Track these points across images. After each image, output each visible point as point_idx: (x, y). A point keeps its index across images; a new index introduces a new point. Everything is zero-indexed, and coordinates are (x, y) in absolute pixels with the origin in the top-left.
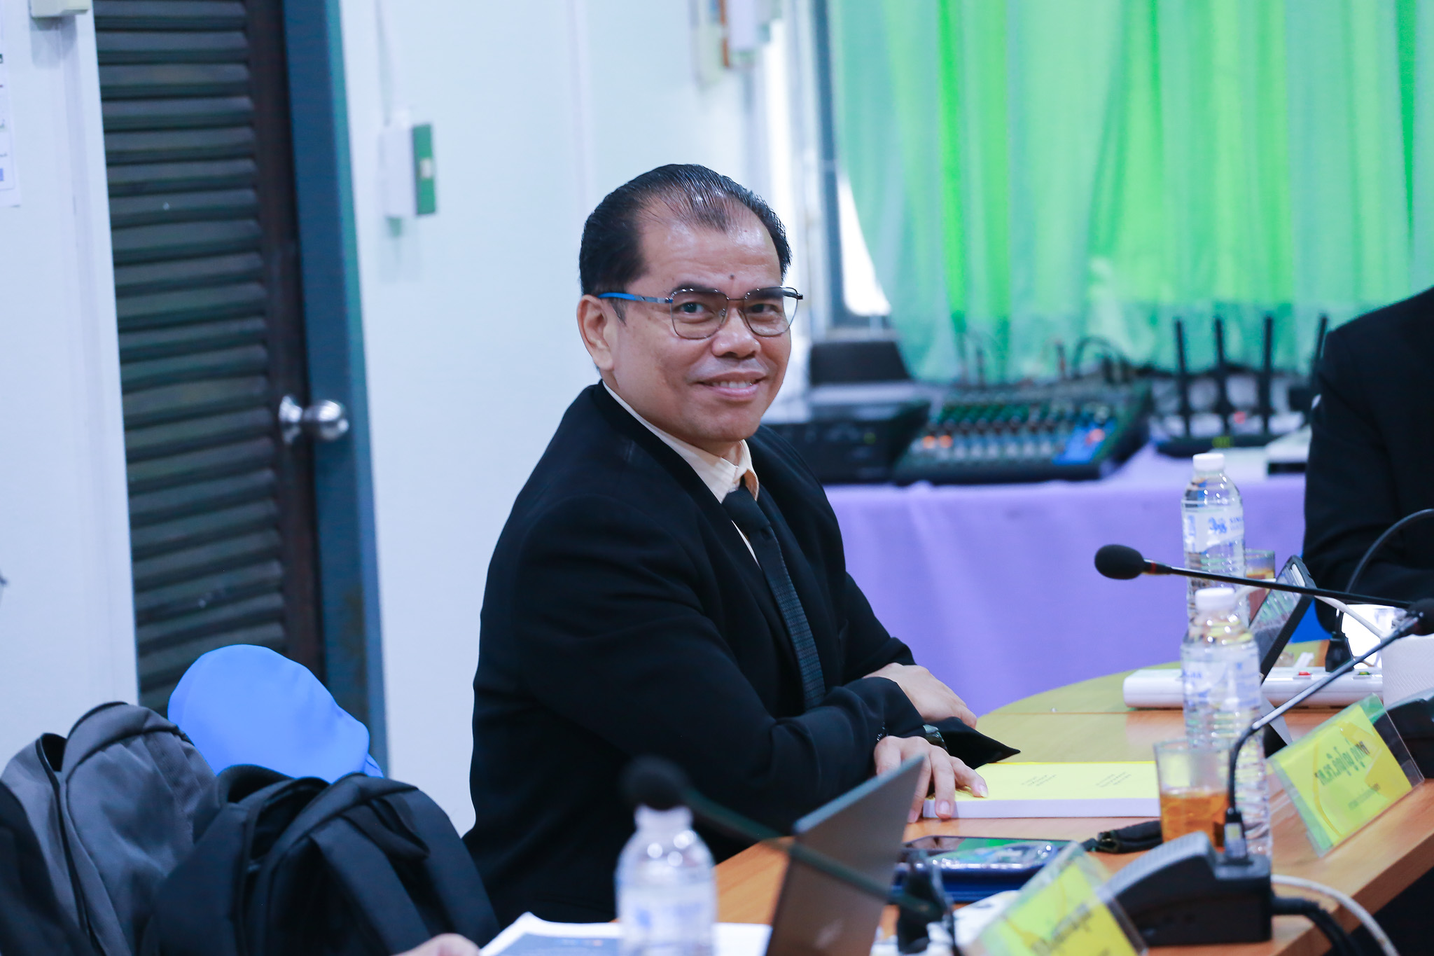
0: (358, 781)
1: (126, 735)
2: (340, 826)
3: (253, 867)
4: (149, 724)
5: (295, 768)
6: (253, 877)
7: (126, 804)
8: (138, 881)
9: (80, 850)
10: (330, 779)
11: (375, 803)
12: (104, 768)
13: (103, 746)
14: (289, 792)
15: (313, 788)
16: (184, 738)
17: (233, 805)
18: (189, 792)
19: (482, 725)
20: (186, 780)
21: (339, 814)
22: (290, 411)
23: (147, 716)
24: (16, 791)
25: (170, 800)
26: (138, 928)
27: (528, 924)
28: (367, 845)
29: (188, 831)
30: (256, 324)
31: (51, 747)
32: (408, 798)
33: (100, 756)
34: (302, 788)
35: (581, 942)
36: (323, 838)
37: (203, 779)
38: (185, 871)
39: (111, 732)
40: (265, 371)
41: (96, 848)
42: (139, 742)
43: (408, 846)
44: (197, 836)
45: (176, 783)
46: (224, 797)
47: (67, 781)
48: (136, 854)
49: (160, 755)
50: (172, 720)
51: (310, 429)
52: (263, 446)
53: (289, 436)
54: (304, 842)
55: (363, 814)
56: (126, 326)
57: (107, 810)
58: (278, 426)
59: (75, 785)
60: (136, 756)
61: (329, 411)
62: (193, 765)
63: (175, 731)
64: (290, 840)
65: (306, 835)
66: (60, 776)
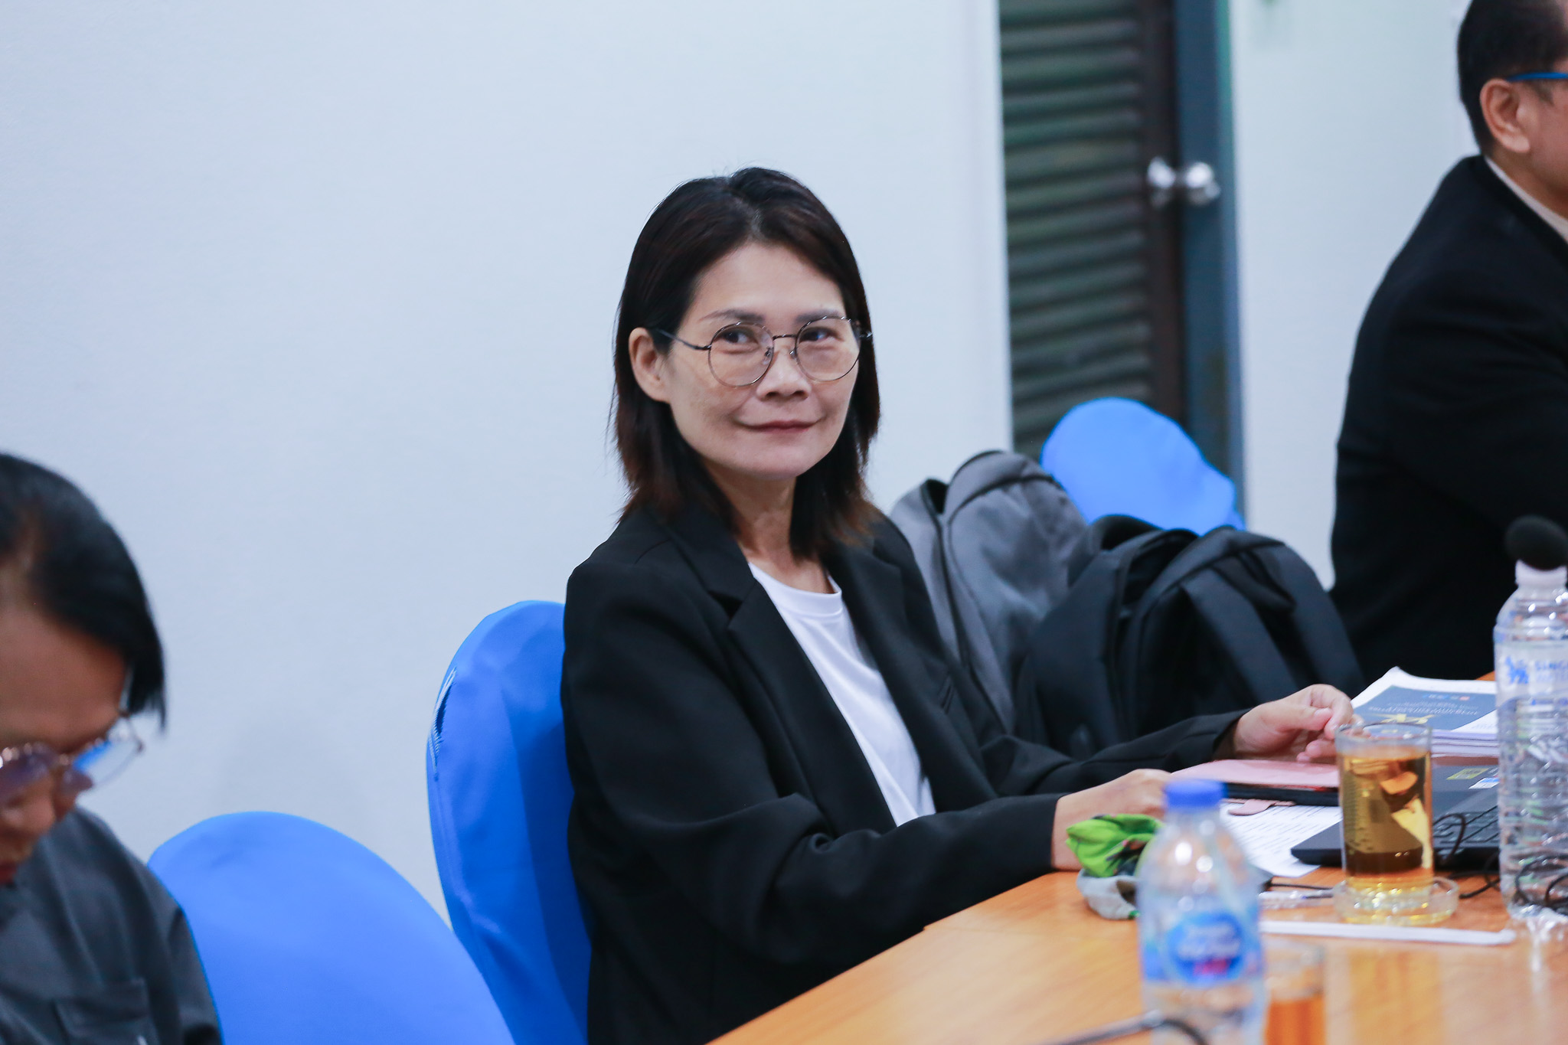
0: (1228, 534)
1: (1005, 481)
2: (1209, 578)
3: (1124, 613)
4: (1027, 472)
5: (1165, 518)
6: (1125, 623)
7: (1004, 548)
8: (1016, 622)
9: (961, 590)
10: (1200, 530)
11: (1244, 556)
12: (985, 514)
13: (984, 491)
14: (1160, 543)
15: (1182, 539)
16: (1059, 486)
17: (1105, 553)
18: (1063, 540)
19: (1346, 485)
20: (1061, 527)
21: (1209, 565)
22: (1161, 175)
23: (1024, 465)
24: (905, 530)
25: (1044, 546)
26: (1015, 666)
27: (1396, 678)
28: (1235, 596)
29: (1063, 576)
30: (1129, 89)
31: (935, 493)
32: (1276, 552)
33: (980, 501)
34: (1173, 539)
35: (1448, 696)
36: (1193, 588)
37: (1077, 527)
38: (1061, 614)
39: (991, 478)
40: (1136, 135)
41: (977, 587)
42: (1016, 489)
43: (1274, 598)
44: (1072, 580)
45: (1051, 530)
46: (1098, 544)
47: (950, 522)
48: (1012, 596)
49: (1037, 503)
50: (1047, 467)
51: (1180, 194)
52: (1131, 210)
53: (1160, 200)
54: (1175, 591)
55: (1233, 566)
56: (1009, 88)
57: (987, 553)
58: (1147, 190)
59: (958, 528)
60: (1013, 504)
61: (1199, 175)
62: (1068, 513)
63: (1050, 480)
64: (1161, 588)
65: (1177, 584)
66: (943, 519)
